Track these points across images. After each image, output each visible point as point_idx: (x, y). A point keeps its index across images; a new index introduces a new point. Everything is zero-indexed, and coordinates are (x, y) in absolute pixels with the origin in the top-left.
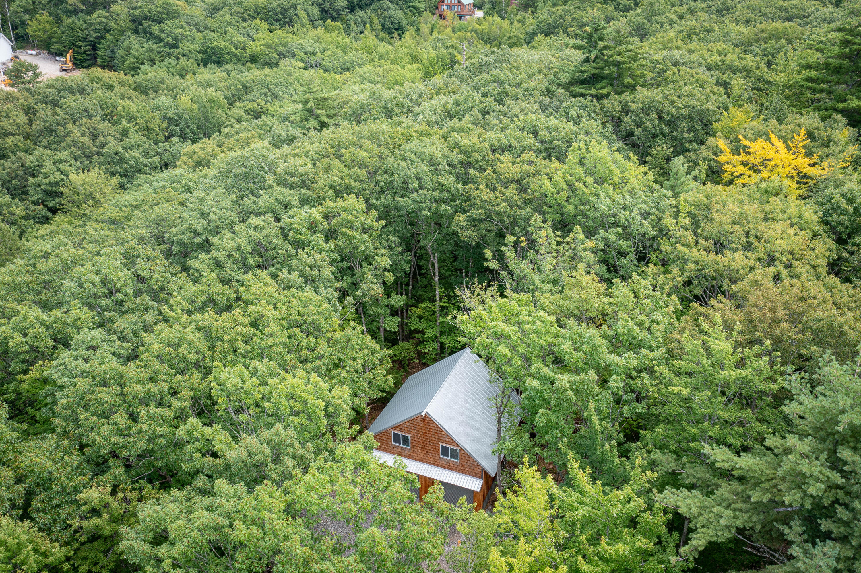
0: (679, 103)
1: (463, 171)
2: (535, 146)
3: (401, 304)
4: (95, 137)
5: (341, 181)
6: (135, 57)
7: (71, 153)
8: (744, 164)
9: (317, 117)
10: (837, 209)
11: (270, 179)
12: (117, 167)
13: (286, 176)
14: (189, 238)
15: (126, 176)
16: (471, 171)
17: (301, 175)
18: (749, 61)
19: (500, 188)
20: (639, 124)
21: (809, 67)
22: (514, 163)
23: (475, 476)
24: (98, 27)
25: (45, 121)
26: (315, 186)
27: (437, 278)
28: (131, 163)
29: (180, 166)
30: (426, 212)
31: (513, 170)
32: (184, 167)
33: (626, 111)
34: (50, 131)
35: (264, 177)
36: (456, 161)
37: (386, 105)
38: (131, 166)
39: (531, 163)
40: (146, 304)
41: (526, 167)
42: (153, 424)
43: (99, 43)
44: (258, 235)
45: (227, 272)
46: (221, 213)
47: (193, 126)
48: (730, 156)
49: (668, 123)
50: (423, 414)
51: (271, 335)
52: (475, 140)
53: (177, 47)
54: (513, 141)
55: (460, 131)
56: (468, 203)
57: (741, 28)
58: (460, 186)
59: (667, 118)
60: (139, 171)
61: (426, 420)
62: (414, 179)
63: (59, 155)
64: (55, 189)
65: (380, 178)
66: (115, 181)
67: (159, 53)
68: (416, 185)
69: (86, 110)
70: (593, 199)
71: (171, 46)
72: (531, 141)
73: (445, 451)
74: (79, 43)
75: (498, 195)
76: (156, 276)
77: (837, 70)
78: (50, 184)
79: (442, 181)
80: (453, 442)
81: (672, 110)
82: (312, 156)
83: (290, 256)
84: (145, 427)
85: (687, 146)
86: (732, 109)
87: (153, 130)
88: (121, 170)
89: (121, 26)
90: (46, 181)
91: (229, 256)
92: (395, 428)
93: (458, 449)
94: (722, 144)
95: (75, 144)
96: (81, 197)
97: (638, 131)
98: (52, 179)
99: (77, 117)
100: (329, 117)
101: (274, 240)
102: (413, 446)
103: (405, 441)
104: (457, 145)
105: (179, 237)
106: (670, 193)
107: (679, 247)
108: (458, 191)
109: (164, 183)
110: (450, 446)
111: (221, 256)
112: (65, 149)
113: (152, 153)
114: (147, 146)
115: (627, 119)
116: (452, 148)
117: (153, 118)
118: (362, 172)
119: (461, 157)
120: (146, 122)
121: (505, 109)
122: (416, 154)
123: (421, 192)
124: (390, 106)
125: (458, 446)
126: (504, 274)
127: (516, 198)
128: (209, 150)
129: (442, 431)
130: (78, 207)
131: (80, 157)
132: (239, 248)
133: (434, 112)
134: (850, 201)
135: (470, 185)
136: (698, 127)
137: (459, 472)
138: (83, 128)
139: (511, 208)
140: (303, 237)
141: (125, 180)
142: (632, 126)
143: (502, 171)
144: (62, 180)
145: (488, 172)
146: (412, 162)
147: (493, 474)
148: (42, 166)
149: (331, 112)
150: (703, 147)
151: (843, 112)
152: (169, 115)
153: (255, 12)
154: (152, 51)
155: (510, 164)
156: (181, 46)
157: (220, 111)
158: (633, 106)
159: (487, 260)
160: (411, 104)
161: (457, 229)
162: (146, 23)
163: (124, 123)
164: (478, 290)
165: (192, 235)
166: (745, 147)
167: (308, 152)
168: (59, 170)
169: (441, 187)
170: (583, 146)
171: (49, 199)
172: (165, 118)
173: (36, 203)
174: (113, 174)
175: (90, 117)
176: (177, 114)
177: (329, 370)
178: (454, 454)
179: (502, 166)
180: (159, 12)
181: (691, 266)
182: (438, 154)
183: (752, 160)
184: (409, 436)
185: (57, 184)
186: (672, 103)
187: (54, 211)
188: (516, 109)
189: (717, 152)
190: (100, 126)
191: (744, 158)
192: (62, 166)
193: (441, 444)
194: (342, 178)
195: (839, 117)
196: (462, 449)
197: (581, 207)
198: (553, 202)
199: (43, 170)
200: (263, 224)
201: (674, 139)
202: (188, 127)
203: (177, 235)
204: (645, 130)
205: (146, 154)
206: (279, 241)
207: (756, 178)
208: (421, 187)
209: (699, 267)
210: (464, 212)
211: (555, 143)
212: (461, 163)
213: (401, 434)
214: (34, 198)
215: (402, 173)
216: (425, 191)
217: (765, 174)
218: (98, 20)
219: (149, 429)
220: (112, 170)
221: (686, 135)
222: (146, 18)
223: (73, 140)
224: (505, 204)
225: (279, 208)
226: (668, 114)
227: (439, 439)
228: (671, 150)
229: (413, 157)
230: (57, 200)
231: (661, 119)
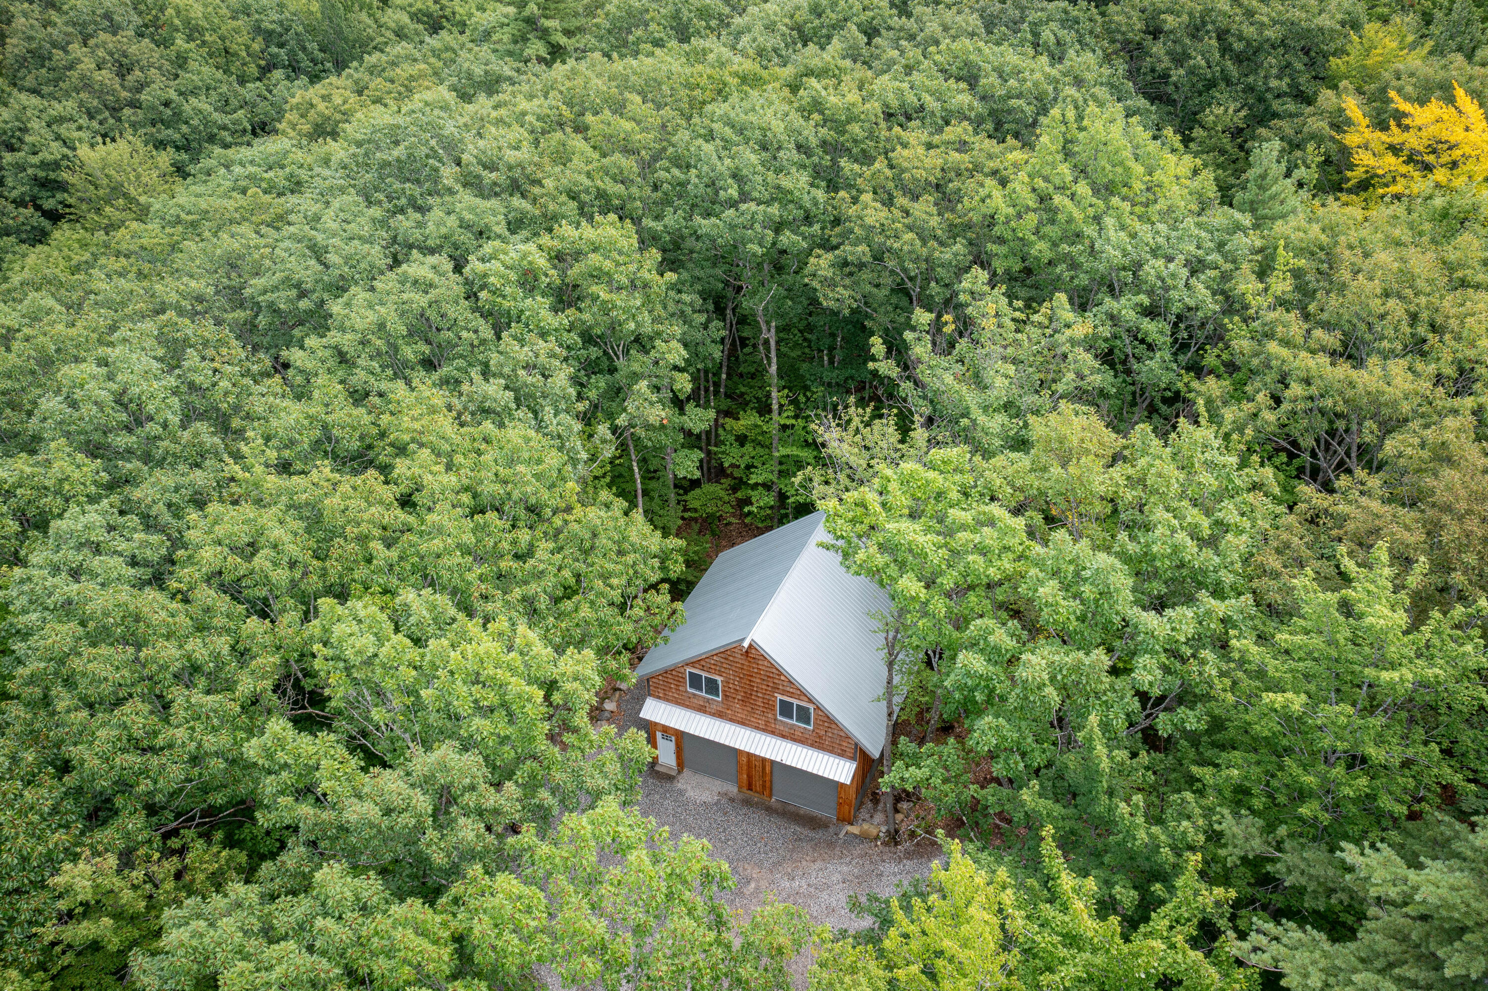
0: (1264, 14)
1: (827, 160)
2: (971, 108)
3: (704, 426)
4: (123, 69)
5: (587, 182)
7: (81, 104)
8: (1394, 149)
9: (544, 34)
11: (448, 174)
12: (170, 132)
13: (479, 170)
14: (289, 300)
15: (187, 149)
16: (843, 162)
17: (510, 168)
19: (902, 200)
20: (1181, 60)
22: (929, 146)
23: (842, 754)
25: (30, 39)
26: (536, 190)
27: (774, 368)
28: (195, 122)
29: (284, 133)
30: (754, 248)
31: (928, 162)
32: (292, 134)
33: (1155, 31)
34: (40, 58)
35: (436, 170)
36: (814, 142)
37: (678, 11)
38: (194, 130)
39: (963, 146)
40: (201, 444)
41: (955, 156)
42: (199, 727)
44: (420, 300)
45: (359, 377)
46: (349, 249)
47: (313, 46)
48: (1368, 134)
49: (1239, 59)
50: (746, 644)
51: (440, 530)
52: (853, 97)
54: (927, 99)
55: (820, 74)
56: (838, 230)
58: (820, 195)
59: (1238, 46)
60: (212, 139)
61: (753, 654)
62: (730, 181)
63: (57, 109)
64: (52, 175)
65: (662, 174)
66: (165, 159)
68: (733, 192)
69: (108, 16)
70: (1090, 231)
72: (963, 99)
73: (786, 709)
75: (897, 213)
76: (224, 384)
78: (43, 165)
79: (786, 183)
80: (802, 694)
81: (1250, 31)
82: (531, 123)
83: (483, 342)
84: (181, 734)
85: (1276, 105)
86: (1371, 28)
87: (235, 54)
88: (177, 136)
90: (35, 160)
91: (364, 343)
92: (692, 664)
93: (812, 707)
94: (1353, 106)
95: (86, 84)
96: (101, 192)
97: (1178, 74)
98: (45, 155)
99: (90, 29)
100: (568, 33)
101: (452, 312)
102: (726, 696)
103: (712, 687)
104: (817, 105)
105: (269, 297)
106: (1246, 220)
107: (1273, 347)
108: (816, 204)
109: (252, 169)
110: (795, 702)
111: (347, 341)
112: (67, 95)
113: (234, 103)
114: (224, 89)
115: (1158, 49)
116: (805, 112)
117: (237, 31)
118: (629, 164)
119: (823, 131)
120: (223, 38)
121: (911, 24)
122: (733, 127)
123: (743, 207)
124: (685, 15)
125: (810, 701)
126: (906, 387)
127: (934, 221)
128: (338, 100)
129: (780, 674)
130: (98, 211)
131: (98, 111)
132: (382, 326)
133: (770, 28)
135: (842, 194)
136: (1299, 66)
137: (812, 746)
138: (101, 53)
139: (924, 243)
140: (506, 304)
141: (185, 156)
142: (1166, 62)
143: (905, 164)
144: (65, 157)
145: (877, 165)
146: (727, 144)
147: (876, 754)
148: (24, 130)
149: (575, 23)
150: (1310, 110)
152: (266, 25)
155: (921, 150)
157: (364, 16)
158: (1170, 21)
159: (874, 359)
160: (727, 10)
161: (815, 284)
163: (180, 42)
164: (856, 421)
165: (294, 293)
166: (1399, 116)
167: (524, 114)
168: (58, 137)
169: (781, 196)
170: (1071, 114)
171: (44, 194)
172: (258, 30)
173: (19, 203)
174: (160, 145)
175: (115, 29)
176: (281, 23)
177: (557, 600)
178: (803, 714)
179: (906, 153)
181: (1296, 389)
182: (778, 126)
183: (1412, 141)
184: (719, 679)
185: (56, 165)
186: (1250, 13)
187: (54, 217)
188: (933, 27)
189: (1340, 123)
190: (133, 49)
191: (1394, 137)
192: (63, 130)
193: (779, 697)
194: (589, 175)
196: (818, 708)
197: (1065, 248)
198: (1008, 235)
199: (28, 139)
200: (430, 275)
201: (1250, 89)
202: (304, 49)
203: (265, 292)
204: (1191, 72)
205: (224, 105)
206: (460, 311)
207: (1420, 185)
208: (745, 197)
209: (1313, 390)
210: (828, 246)
211: (1014, 102)
212: (824, 143)
213: (704, 674)
214: (15, 194)
215: (705, 168)
216: (753, 206)
217: (1440, 175)
219: (191, 739)
220: (160, 137)
221: (1274, 83)
223: (83, 77)
224: (910, 236)
225: (465, 238)
226: (1240, 38)
227: (776, 688)
228: (1243, 113)
229: (728, 131)
230: (59, 196)
231: (1225, 49)
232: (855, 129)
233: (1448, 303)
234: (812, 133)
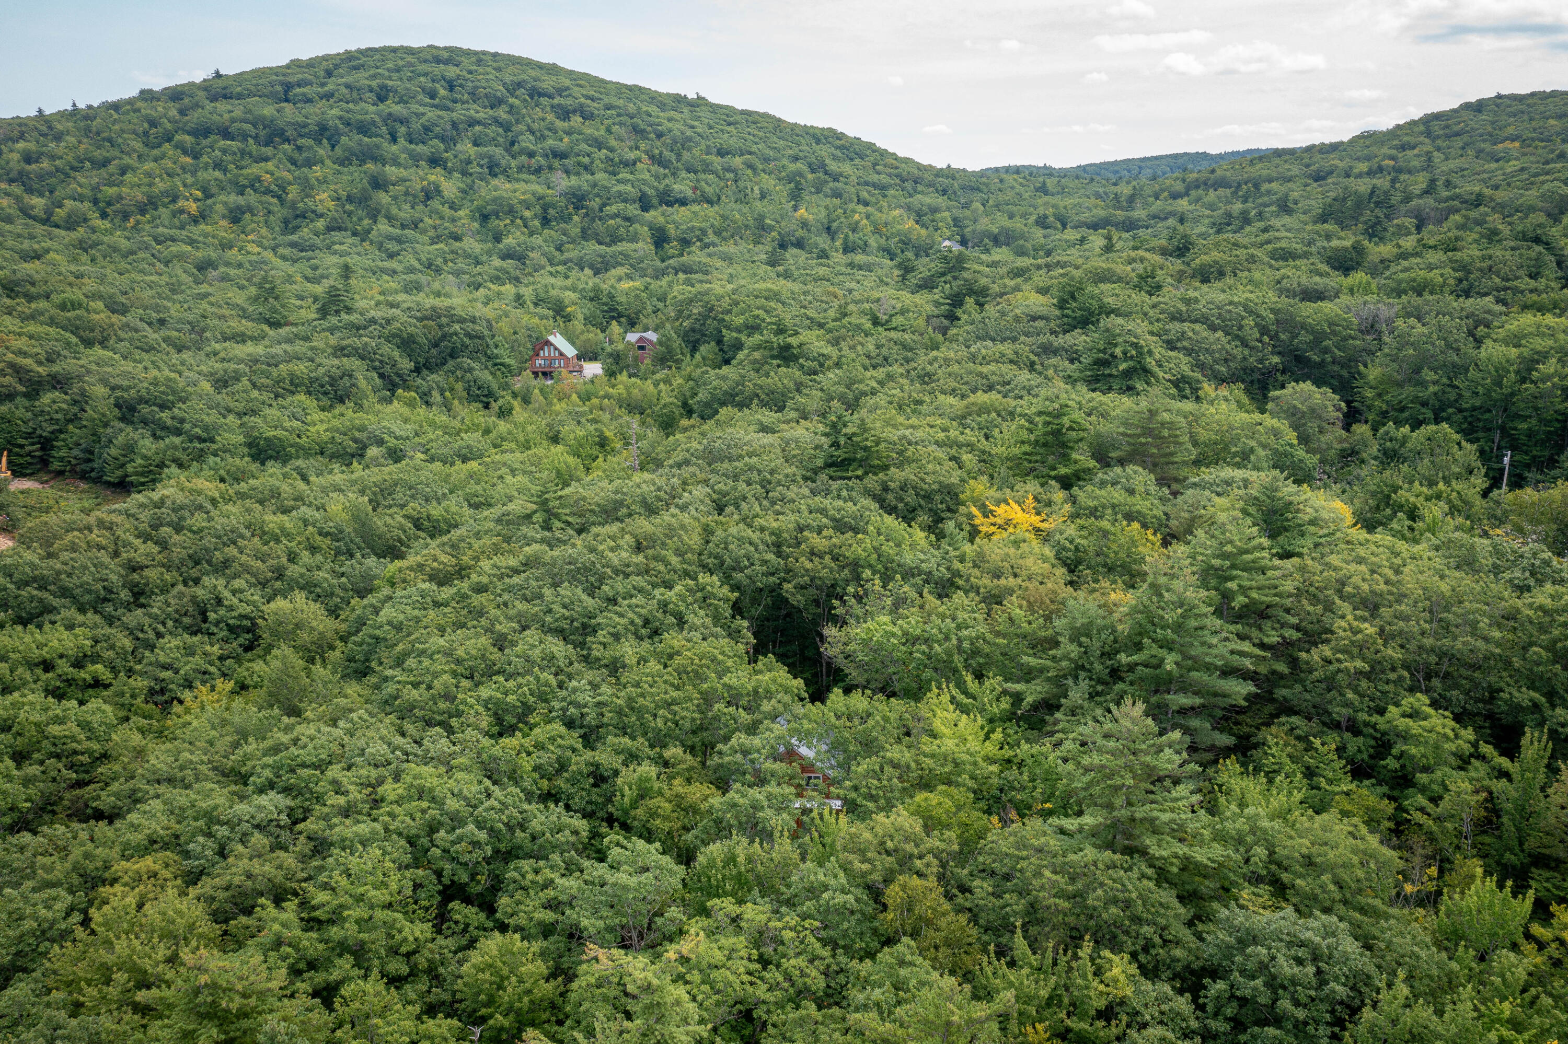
0: (929, 479)
1: (779, 549)
2: (829, 524)
6: (145, 457)
8: (994, 525)
10: (1064, 548)
16: (786, 548)
18: (970, 436)
19: (817, 559)
20: (901, 500)
21: (1023, 442)
22: (819, 539)
24: (56, 416)
30: (760, 584)
31: (822, 544)
33: (886, 489)
36: (770, 542)
39: (833, 537)
41: (830, 541)
43: (57, 439)
48: (982, 520)
49: (924, 497)
53: (212, 441)
54: (809, 522)
56: (792, 573)
57: (951, 400)
58: (780, 561)
59: (922, 493)
62: (744, 559)
63: (235, 584)
64: (246, 623)
67: (184, 449)
68: (746, 563)
70: (898, 557)
71: (202, 440)
72: (825, 520)
74: (21, 441)
75: (817, 564)
77: (1045, 445)
78: (238, 617)
79: (765, 558)
81: (925, 487)
86: (972, 482)
89: (104, 415)
90: (231, 615)
94: (974, 510)
96: (288, 627)
97: (901, 505)
98: (238, 612)
104: (763, 528)
107: (971, 580)
110: (813, 775)
115: (889, 496)
122: (736, 538)
123: (752, 568)
125: (820, 772)
127: (833, 565)
133: (702, 502)
134: (1071, 542)
135: (790, 559)
136: (948, 499)
139: (831, 573)
142: (895, 501)
143: (814, 545)
144: (251, 611)
145: (801, 547)
146: (738, 545)
148: (219, 598)
150: (958, 514)
151: (1055, 478)
152: (327, 529)
153: (292, 384)
154: (175, 448)
155: (816, 540)
156: (218, 438)
158: (892, 485)
161: (787, 596)
162: (145, 409)
166: (992, 512)
168: (243, 601)
169: (765, 562)
170: (879, 519)
171: (235, 635)
172: (322, 533)
175: (243, 538)
176: (335, 528)
179: (811, 541)
180: (163, 393)
183: (999, 521)
185: (247, 616)
186: (923, 480)
187: (248, 648)
189: (971, 517)
191: (992, 519)
193: (805, 775)
195: (1053, 483)
199: (223, 603)
201: (931, 510)
204: (907, 504)
207: (1005, 534)
208: (751, 564)
210: (789, 581)
211: (847, 520)
212: (774, 542)
216: (755, 568)
217: (1011, 530)
218: (55, 407)
221: (940, 506)
222: (142, 400)
224: (824, 571)
226: (922, 490)
231: (917, 494)
232: (786, 535)
233: (1021, 562)
234: (769, 539)
